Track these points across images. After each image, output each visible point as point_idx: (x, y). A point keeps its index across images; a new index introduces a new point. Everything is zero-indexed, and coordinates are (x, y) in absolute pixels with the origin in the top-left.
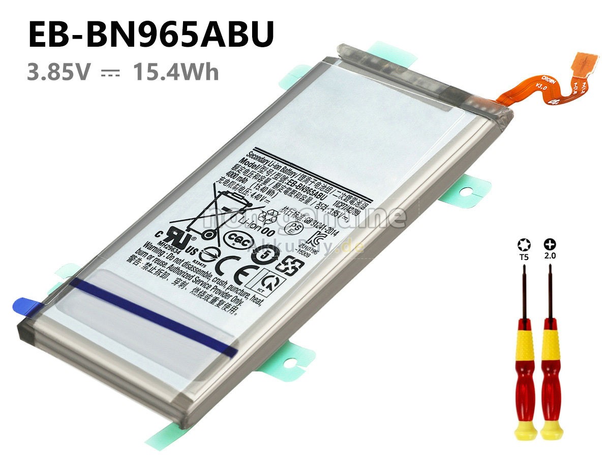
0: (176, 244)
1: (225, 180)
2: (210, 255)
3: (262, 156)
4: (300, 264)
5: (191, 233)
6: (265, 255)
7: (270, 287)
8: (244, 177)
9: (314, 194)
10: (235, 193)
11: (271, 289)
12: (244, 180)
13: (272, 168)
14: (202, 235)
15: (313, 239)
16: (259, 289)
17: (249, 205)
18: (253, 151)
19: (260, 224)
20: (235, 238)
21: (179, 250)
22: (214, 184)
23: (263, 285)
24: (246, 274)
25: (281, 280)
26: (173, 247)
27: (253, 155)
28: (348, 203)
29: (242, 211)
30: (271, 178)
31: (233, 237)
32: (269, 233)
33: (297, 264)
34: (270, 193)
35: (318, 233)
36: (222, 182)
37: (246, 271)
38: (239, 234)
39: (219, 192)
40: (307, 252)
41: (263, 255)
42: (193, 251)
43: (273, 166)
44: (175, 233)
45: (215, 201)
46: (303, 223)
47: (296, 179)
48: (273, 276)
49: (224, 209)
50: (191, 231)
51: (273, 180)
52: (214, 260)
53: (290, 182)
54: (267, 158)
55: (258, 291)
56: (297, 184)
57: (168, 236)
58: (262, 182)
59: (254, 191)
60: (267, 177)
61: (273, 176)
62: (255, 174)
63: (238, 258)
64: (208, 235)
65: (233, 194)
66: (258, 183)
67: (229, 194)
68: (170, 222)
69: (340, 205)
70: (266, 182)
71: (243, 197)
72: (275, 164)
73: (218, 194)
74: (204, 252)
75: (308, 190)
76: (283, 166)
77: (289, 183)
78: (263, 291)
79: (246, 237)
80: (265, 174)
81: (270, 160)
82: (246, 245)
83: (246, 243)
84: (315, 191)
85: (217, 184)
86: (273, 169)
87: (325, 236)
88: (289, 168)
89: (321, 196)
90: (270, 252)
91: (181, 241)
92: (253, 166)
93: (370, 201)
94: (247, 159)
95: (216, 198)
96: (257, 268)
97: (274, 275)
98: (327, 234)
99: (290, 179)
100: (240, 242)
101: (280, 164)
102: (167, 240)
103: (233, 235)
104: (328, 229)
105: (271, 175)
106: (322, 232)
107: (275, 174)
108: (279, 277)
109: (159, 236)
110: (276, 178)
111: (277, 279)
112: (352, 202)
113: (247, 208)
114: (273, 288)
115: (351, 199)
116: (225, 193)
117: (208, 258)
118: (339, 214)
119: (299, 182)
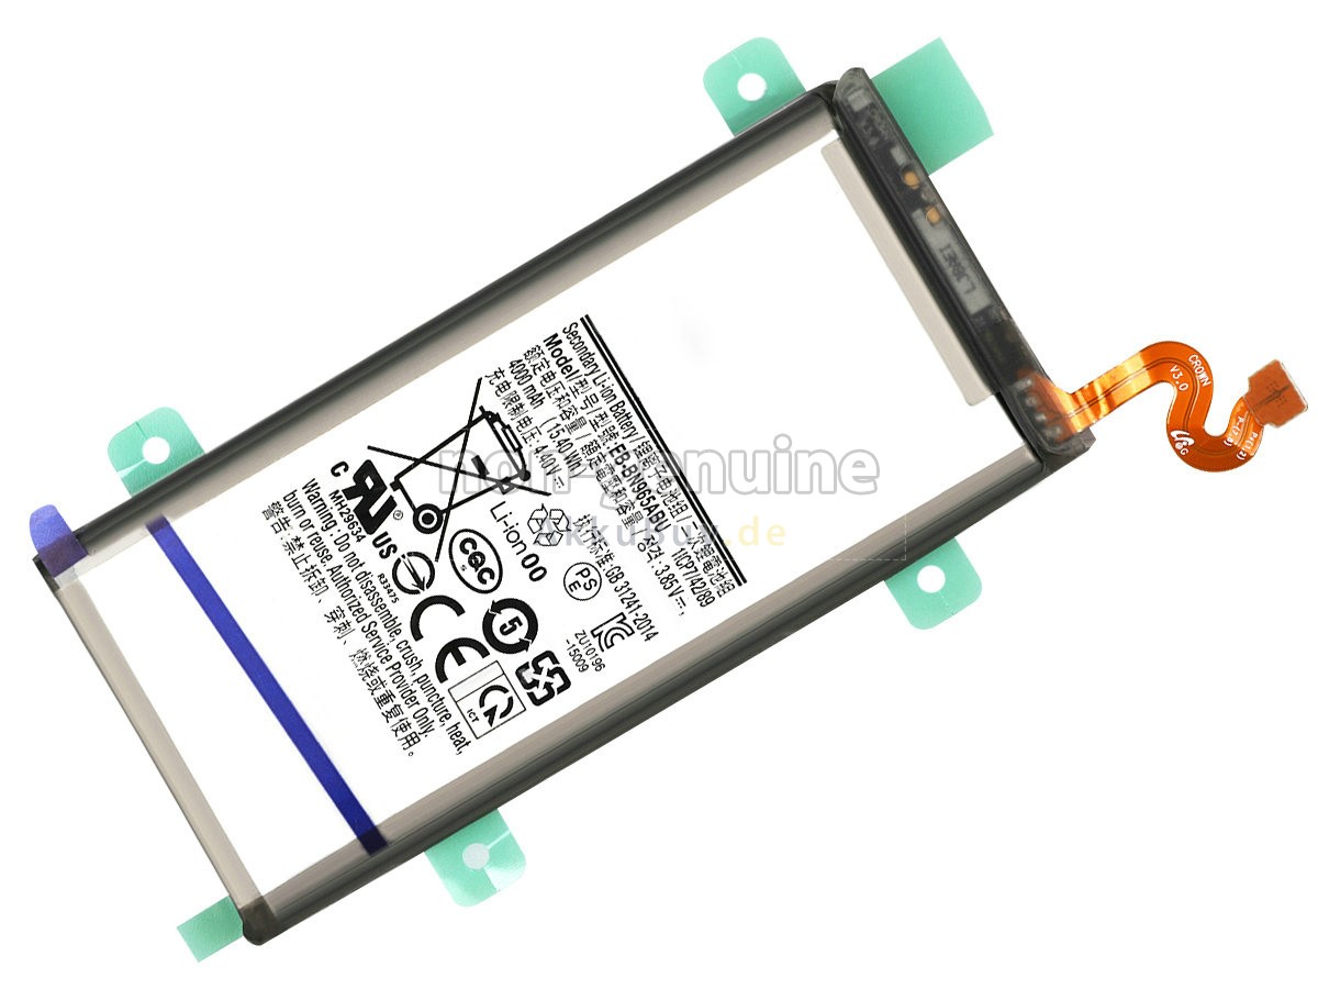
0: (362, 511)
1: (502, 380)
2: (415, 575)
3: (592, 348)
4: (562, 683)
5: (398, 496)
6: (509, 627)
7: (491, 714)
8: (539, 389)
9: (649, 509)
10: (509, 427)
11: (491, 722)
12: (537, 400)
13: (597, 390)
14: (417, 511)
15: (605, 629)
16: (470, 711)
17: (526, 475)
18: (580, 324)
19: (528, 538)
20: (471, 551)
21: (363, 533)
22: (480, 380)
23: (482, 704)
24: (460, 660)
25: (517, 707)
26: (356, 519)
27: (575, 334)
28: (700, 566)
29: (505, 484)
30: (587, 418)
31: (468, 546)
32: (536, 571)
33: (557, 681)
34: (573, 462)
35: (621, 617)
36: (497, 382)
37: (465, 651)
38: (482, 547)
39: (481, 408)
40: (584, 657)
41: (504, 626)
42: (386, 547)
43: (600, 388)
44: (369, 483)
45: (466, 431)
46: (603, 574)
47: (630, 447)
48: (505, 691)
49: (478, 461)
50: (399, 491)
51: (588, 428)
52: (418, 592)
53: (617, 449)
54: (598, 358)
55: (467, 715)
56: (628, 463)
57: (354, 484)
58: (567, 422)
59: (544, 439)
60: (582, 413)
61: (592, 417)
62: (562, 392)
63: (459, 610)
64: (430, 518)
65: (505, 427)
66: (559, 420)
67: (498, 426)
68: (369, 448)
69: (685, 562)
70: (573, 427)
71: (520, 447)
72: (606, 384)
73: (478, 413)
74: (406, 560)
75: (642, 490)
76: (621, 396)
77: (615, 453)
78: (477, 719)
79: (491, 563)
80: (578, 402)
81: (603, 366)
82: (484, 582)
83: (486, 576)
84: (654, 498)
85: (485, 382)
86: (599, 396)
87: (630, 632)
88: (628, 408)
89: (658, 519)
90: (520, 624)
91: (373, 511)
92: (565, 366)
93: (740, 579)
94: (560, 342)
95: (472, 423)
96: (484, 653)
97: (508, 687)
98: (635, 627)
99: (620, 441)
100: (476, 566)
101: (617, 390)
102: (350, 493)
103: (470, 542)
104: (640, 616)
105: (590, 409)
106: (631, 623)
107: (597, 413)
108: (515, 698)
109: (338, 474)
110: (595, 425)
111: (511, 700)
112: (708, 566)
114: (497, 720)
115: (710, 558)
116: (492, 418)
117: (408, 582)
118: (676, 585)
119: (633, 460)
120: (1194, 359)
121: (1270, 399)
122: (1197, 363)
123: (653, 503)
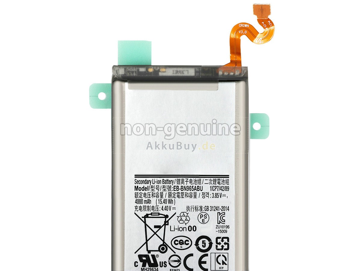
0: (151, 265)
1: (138, 207)
2: (175, 261)
3: (144, 179)
4: (227, 239)
5: (152, 253)
6: (204, 244)
7: (224, 263)
8: (147, 199)
9: (195, 189)
10: (152, 213)
11: (226, 264)
12: (149, 202)
13: (156, 184)
14: (159, 250)
15: (219, 219)
16: (220, 268)
17: (166, 216)
18: (136, 178)
19: (183, 225)
20: (178, 242)
21: (156, 268)
22: (135, 213)
23: (220, 264)
24: (205, 262)
25: (226, 255)
26: (152, 268)
27: (138, 181)
28: (217, 185)
29: (166, 223)
30: (162, 191)
31: (176, 242)
32: (193, 229)
33: (225, 240)
34: (170, 202)
35: (219, 214)
36: (138, 209)
37: (203, 260)
38: (179, 239)
39: (142, 217)
40: (223, 229)
41: (203, 245)
42: (164, 264)
43: (156, 183)
44: (144, 258)
45: (146, 225)
46: (205, 211)
47: (176, 185)
48: (220, 256)
49: (155, 227)
50: (151, 252)
51: (164, 193)
52: (180, 263)
53: (174, 188)
54: (148, 179)
55: (220, 270)
56: (180, 188)
57: (142, 263)
58: (159, 197)
59: (161, 206)
60: (159, 192)
61: (162, 190)
62: (151, 194)
63: (191, 255)
64: (163, 248)
65: (151, 214)
66: (158, 199)
67: (150, 216)
68: (135, 253)
69: (214, 188)
70: (162, 196)
71: (159, 213)
72: (156, 181)
73: (143, 219)
74: (170, 261)
75: (189, 188)
76: (161, 179)
77: (175, 189)
78: (223, 267)
79: (184, 239)
80: (156, 191)
81: (151, 179)
82: (188, 244)
83: (187, 242)
84: (193, 186)
85: (136, 212)
86: (158, 185)
87: (224, 214)
88: (165, 179)
89: (199, 189)
90: (205, 241)
91: (152, 262)
92: (145, 189)
93: (227, 176)
94: (138, 186)
95: (145, 222)
96: (207, 255)
97: (220, 254)
98: (224, 212)
99: (173, 186)
100: (183, 244)
101: (159, 179)
102: (144, 265)
103: (175, 241)
104: (222, 208)
105: (160, 189)
106: (222, 212)
107: (162, 188)
108: (224, 254)
109: (137, 265)
110: (165, 190)
111: (223, 256)
112: (219, 183)
113: (167, 219)
114: (226, 262)
115: (217, 181)
116: (147, 216)
117: (176, 264)
118: (219, 194)
119: (180, 186)
120: (240, 25)
121: (262, 12)
122: (242, 25)
123: (194, 187)
